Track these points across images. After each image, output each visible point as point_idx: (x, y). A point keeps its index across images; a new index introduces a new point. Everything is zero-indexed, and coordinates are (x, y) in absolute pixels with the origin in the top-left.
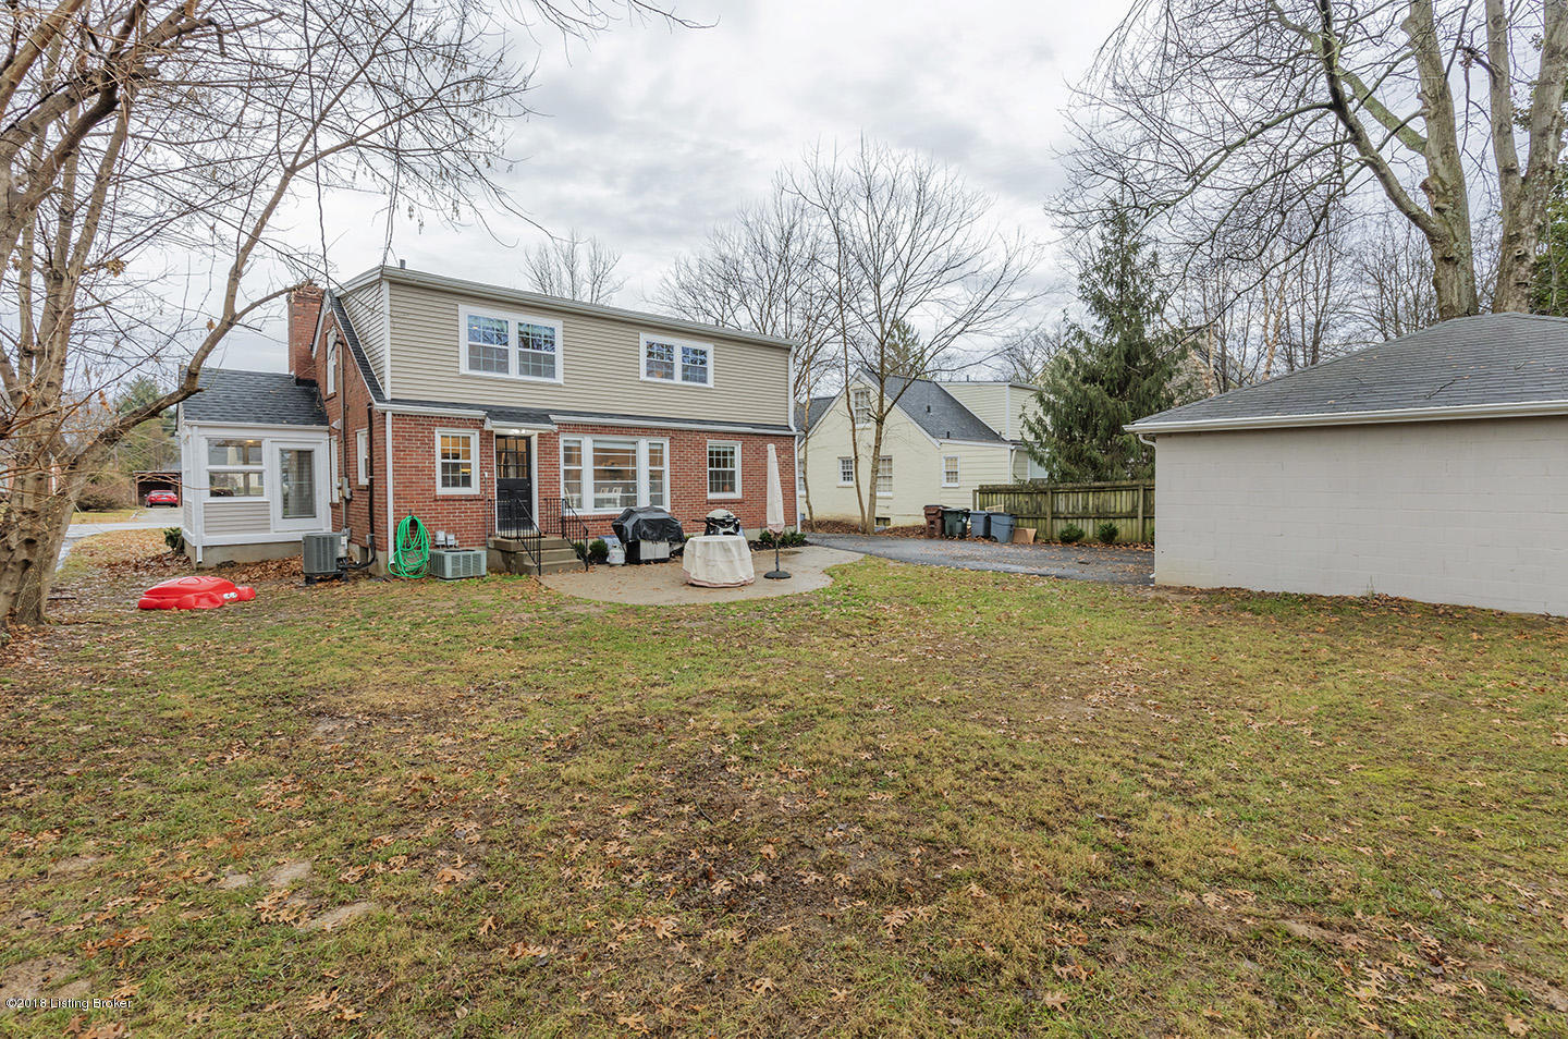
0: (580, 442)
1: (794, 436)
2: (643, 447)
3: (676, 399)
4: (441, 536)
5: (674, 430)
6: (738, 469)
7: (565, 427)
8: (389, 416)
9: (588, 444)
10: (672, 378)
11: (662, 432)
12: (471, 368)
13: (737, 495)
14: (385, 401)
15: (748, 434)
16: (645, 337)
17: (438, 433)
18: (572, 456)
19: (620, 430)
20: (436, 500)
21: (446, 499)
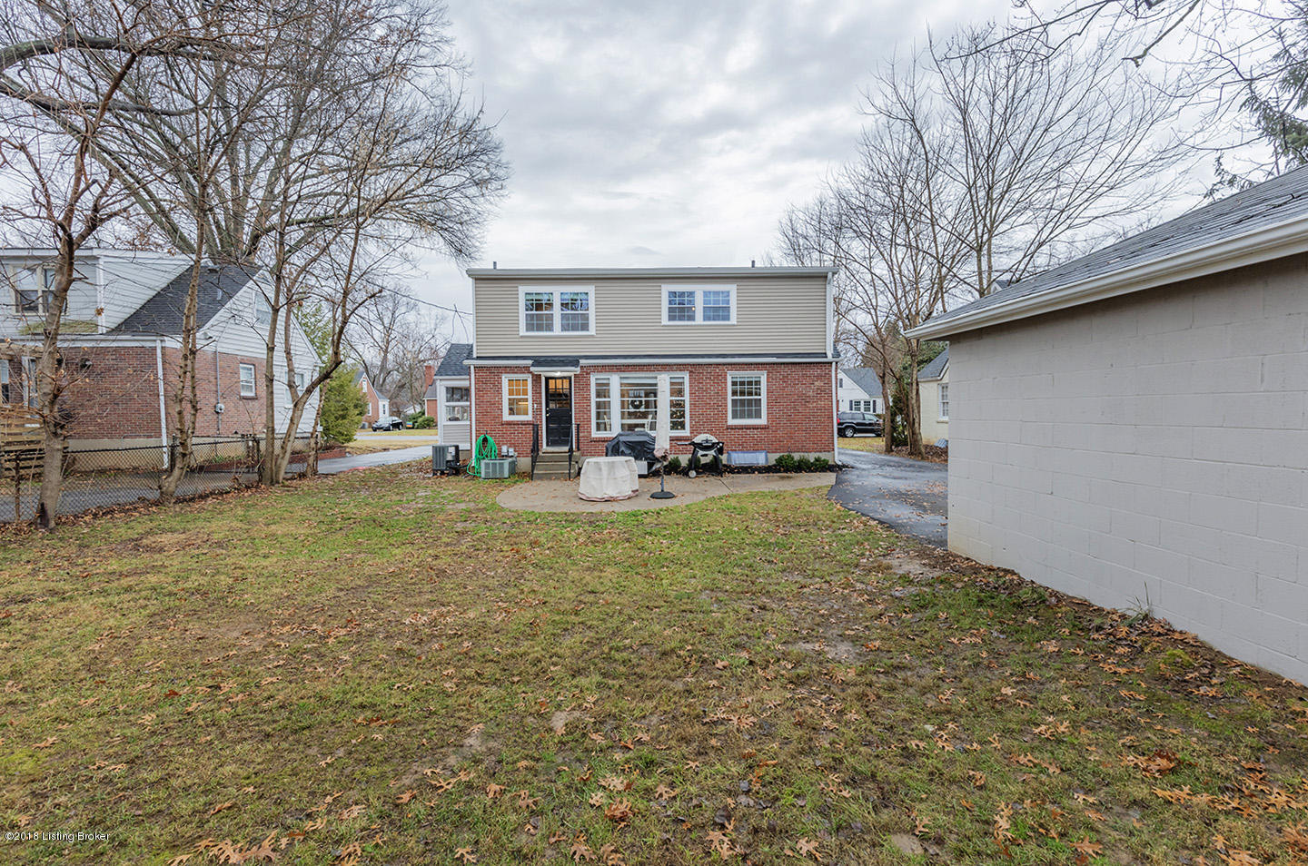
0: (609, 379)
1: (831, 363)
2: (663, 382)
3: (699, 338)
4: (504, 449)
5: (693, 365)
6: (764, 397)
7: (597, 368)
8: (472, 368)
9: (615, 381)
10: (694, 320)
11: (681, 367)
12: (527, 330)
13: (763, 421)
14: (473, 359)
15: (774, 364)
16: (666, 288)
17: (505, 379)
18: (603, 391)
19: (641, 368)
20: (503, 425)
21: (509, 423)
